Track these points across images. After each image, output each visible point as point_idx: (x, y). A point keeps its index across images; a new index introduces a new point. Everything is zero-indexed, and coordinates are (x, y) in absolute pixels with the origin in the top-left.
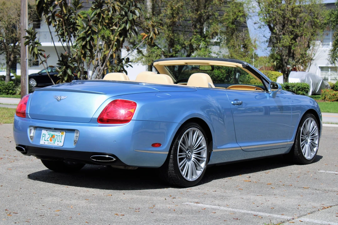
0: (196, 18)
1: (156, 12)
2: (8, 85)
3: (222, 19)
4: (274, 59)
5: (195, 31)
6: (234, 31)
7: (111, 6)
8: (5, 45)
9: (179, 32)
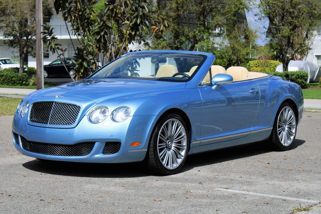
0: (199, 11)
1: (162, 5)
2: (22, 77)
3: (224, 11)
4: (274, 49)
5: (198, 23)
6: (236, 23)
7: (123, 2)
8: (18, 38)
9: (184, 24)
